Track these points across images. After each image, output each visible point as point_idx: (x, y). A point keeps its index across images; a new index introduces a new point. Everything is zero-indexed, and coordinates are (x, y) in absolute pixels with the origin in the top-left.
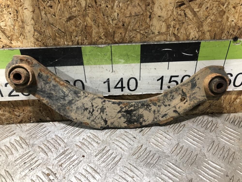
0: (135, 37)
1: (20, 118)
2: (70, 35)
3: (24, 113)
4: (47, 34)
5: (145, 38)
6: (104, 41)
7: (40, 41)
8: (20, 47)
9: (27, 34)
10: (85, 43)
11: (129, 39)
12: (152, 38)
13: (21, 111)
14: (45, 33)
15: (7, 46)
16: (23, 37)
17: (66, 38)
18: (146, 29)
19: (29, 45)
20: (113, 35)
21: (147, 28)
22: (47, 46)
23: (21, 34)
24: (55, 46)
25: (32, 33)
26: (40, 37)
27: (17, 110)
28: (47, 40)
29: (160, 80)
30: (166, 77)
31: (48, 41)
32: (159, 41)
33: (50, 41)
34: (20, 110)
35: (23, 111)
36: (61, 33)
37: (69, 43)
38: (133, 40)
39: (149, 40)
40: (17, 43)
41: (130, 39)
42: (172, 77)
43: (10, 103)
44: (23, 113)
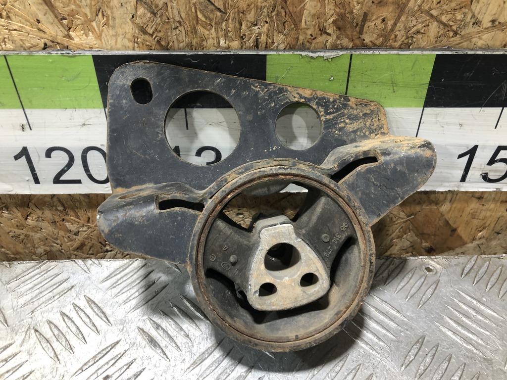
0: (422, 33)
1: (80, 238)
2: (237, 19)
3: (89, 227)
4: (171, 14)
5: (450, 37)
6: (331, 40)
7: (150, 34)
8: (92, 48)
9: (115, 10)
10: (276, 44)
11: (403, 36)
12: (469, 38)
13: (82, 222)
14: (167, 10)
15: (58, 46)
16: (103, 21)
17: (224, 27)
18: (458, 11)
19: (119, 45)
20: (360, 23)
21: (461, 8)
22: (168, 50)
23: (99, 11)
24: (192, 50)
25: (129, 8)
26: (152, 22)
27: (72, 218)
28: (171, 32)
29: (467, 158)
30: (484, 147)
31: (173, 36)
32: (488, 48)
33: (179, 34)
34: (80, 219)
35: (88, 222)
36: (212, 11)
37: (230, 44)
38: (414, 40)
39: (461, 43)
40: (84, 36)
41: (407, 38)
42: (500, 148)
43: (55, 199)
44: (86, 226)
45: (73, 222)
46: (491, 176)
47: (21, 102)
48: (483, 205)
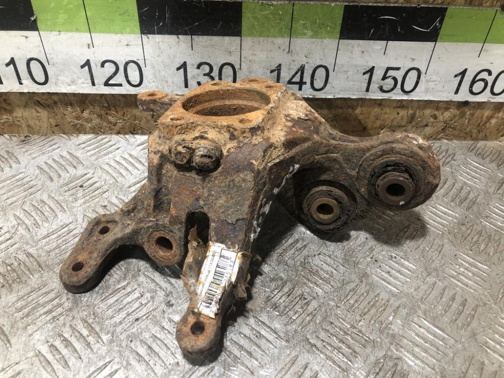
1: (117, 128)
3: (124, 120)
27: (113, 112)
29: (369, 73)
34: (118, 114)
35: (124, 115)
42: (388, 69)
43: (103, 98)
44: (122, 119)
45: (114, 116)
46: (385, 88)
47: (89, 28)
48: (382, 110)
